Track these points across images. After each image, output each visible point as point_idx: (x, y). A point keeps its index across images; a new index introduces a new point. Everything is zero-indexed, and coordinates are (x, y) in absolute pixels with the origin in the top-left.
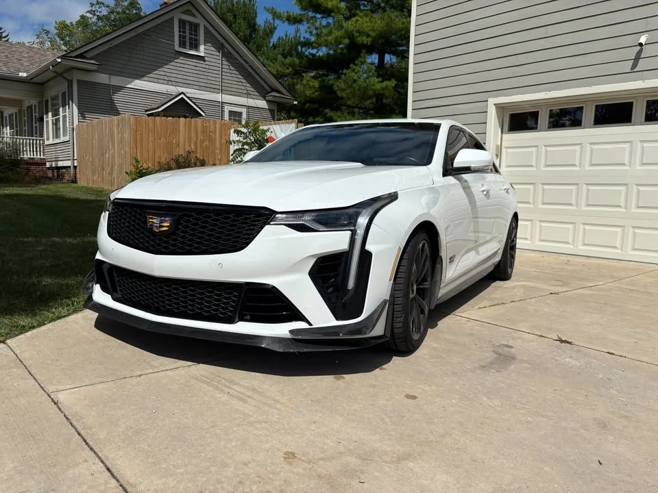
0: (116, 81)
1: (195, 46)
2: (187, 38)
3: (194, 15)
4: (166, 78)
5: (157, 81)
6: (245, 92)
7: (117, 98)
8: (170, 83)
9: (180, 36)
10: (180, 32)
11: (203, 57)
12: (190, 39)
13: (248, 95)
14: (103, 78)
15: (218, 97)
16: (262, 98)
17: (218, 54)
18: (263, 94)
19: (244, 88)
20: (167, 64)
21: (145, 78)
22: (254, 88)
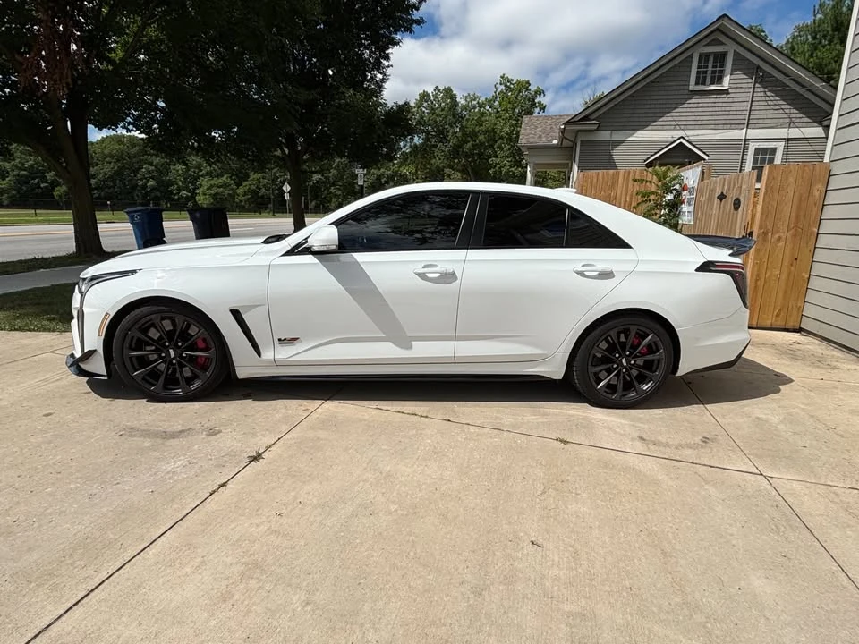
0: (617, 136)
1: (718, 79)
2: (709, 73)
3: (722, 43)
4: (673, 123)
5: (663, 128)
6: (788, 120)
7: (616, 152)
8: (678, 127)
9: (698, 73)
10: (699, 67)
11: (727, 90)
12: (713, 72)
13: (791, 124)
14: (605, 136)
15: (741, 134)
16: (816, 125)
17: (750, 80)
18: (819, 119)
19: (785, 116)
20: (676, 108)
21: (650, 128)
22: (803, 113)
